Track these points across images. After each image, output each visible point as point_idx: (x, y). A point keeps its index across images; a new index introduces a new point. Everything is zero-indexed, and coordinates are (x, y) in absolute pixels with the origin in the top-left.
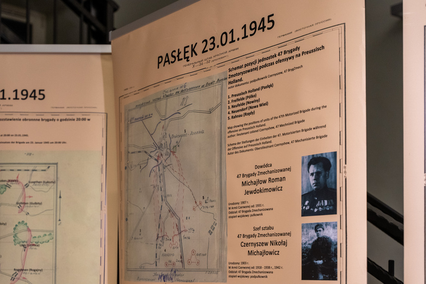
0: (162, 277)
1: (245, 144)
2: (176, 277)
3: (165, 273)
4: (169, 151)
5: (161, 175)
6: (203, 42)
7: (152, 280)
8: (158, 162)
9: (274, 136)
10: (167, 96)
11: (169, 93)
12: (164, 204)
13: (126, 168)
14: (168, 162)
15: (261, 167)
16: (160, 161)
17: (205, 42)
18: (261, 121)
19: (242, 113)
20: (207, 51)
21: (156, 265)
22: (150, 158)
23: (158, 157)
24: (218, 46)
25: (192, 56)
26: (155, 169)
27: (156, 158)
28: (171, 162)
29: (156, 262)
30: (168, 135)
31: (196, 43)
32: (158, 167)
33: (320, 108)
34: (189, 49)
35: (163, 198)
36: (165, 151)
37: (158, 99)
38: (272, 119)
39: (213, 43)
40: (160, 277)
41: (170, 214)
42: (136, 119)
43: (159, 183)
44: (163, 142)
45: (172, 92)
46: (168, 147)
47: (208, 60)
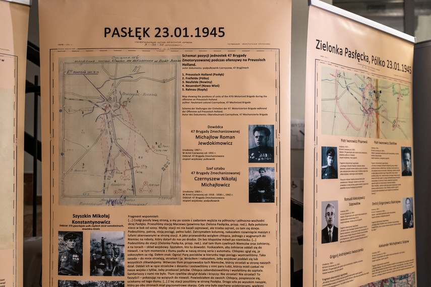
0: (111, 202)
1: (199, 110)
2: (126, 202)
3: (113, 199)
4: (118, 104)
5: (110, 121)
6: (156, 29)
7: (99, 205)
8: (105, 111)
9: (225, 109)
10: (118, 61)
11: (120, 60)
12: (114, 145)
13: (61, 111)
14: (118, 112)
15: (214, 127)
16: (107, 111)
17: (158, 30)
18: (213, 97)
19: (196, 88)
20: (160, 36)
21: (104, 193)
22: (96, 106)
23: (106, 107)
24: (172, 36)
25: (144, 36)
26: (102, 116)
27: (104, 108)
28: (120, 112)
29: (104, 190)
30: (118, 92)
31: (149, 28)
32: (105, 115)
33: (262, 97)
34: (142, 31)
35: (113, 140)
36: (114, 103)
37: (106, 61)
38: (223, 97)
39: (166, 32)
40: (108, 202)
41: (121, 153)
42: (74, 72)
43: (107, 128)
44: (112, 96)
45: (123, 60)
46: (118, 101)
47: (162, 44)
